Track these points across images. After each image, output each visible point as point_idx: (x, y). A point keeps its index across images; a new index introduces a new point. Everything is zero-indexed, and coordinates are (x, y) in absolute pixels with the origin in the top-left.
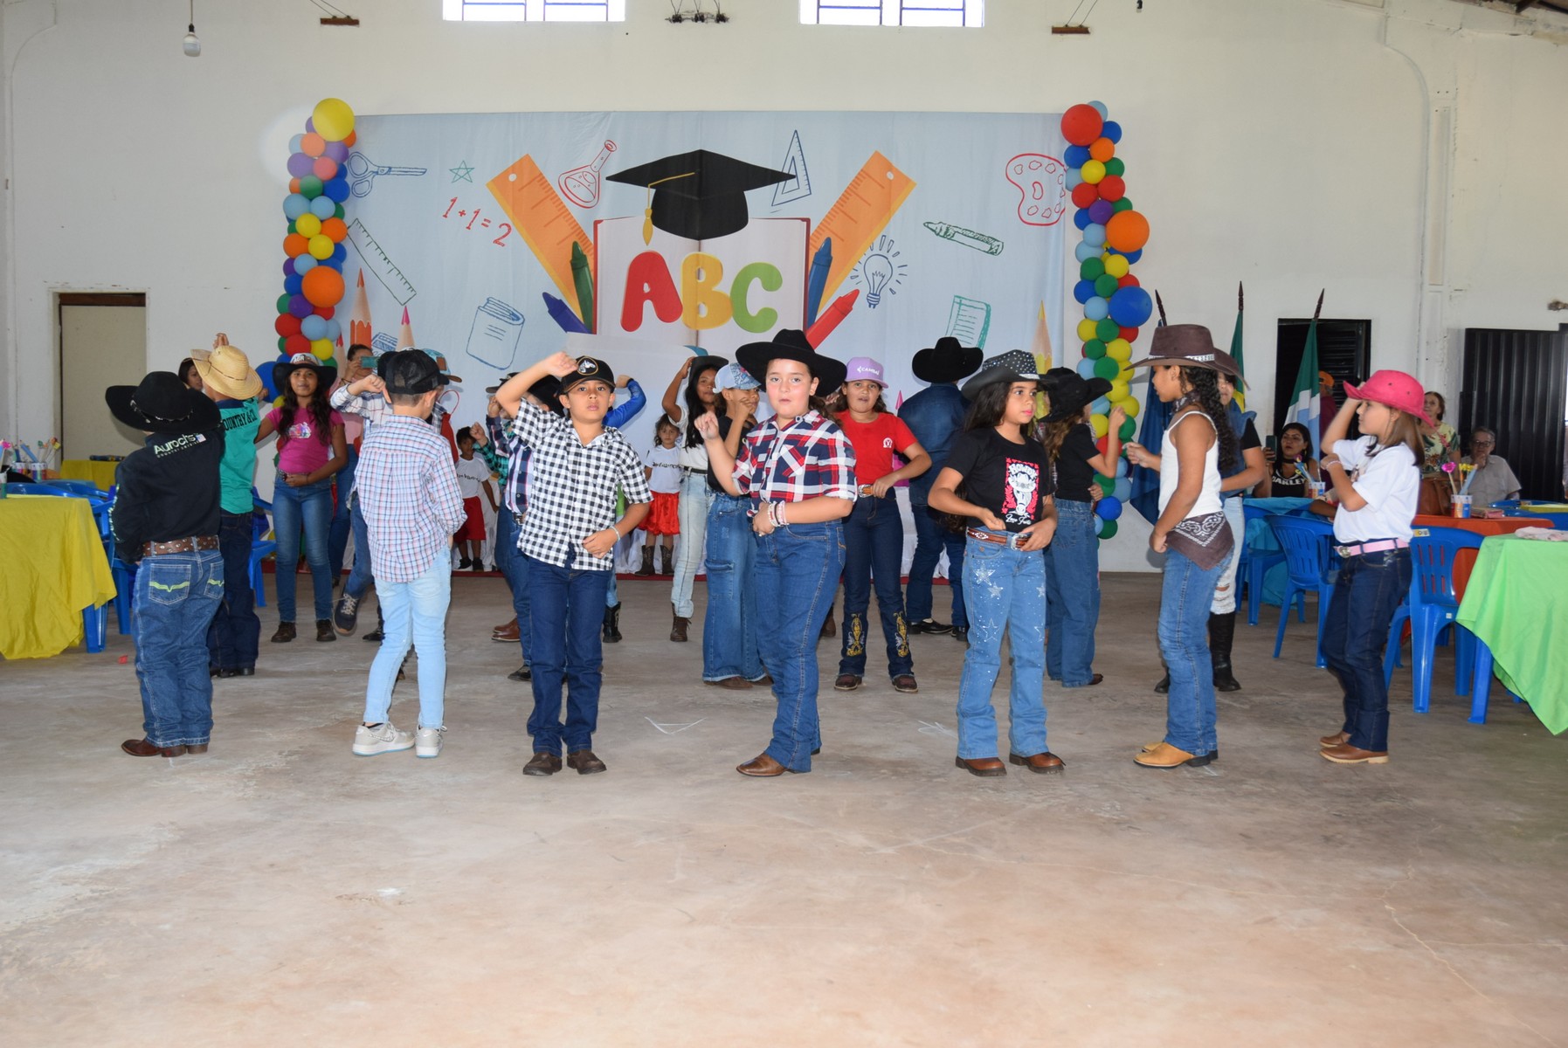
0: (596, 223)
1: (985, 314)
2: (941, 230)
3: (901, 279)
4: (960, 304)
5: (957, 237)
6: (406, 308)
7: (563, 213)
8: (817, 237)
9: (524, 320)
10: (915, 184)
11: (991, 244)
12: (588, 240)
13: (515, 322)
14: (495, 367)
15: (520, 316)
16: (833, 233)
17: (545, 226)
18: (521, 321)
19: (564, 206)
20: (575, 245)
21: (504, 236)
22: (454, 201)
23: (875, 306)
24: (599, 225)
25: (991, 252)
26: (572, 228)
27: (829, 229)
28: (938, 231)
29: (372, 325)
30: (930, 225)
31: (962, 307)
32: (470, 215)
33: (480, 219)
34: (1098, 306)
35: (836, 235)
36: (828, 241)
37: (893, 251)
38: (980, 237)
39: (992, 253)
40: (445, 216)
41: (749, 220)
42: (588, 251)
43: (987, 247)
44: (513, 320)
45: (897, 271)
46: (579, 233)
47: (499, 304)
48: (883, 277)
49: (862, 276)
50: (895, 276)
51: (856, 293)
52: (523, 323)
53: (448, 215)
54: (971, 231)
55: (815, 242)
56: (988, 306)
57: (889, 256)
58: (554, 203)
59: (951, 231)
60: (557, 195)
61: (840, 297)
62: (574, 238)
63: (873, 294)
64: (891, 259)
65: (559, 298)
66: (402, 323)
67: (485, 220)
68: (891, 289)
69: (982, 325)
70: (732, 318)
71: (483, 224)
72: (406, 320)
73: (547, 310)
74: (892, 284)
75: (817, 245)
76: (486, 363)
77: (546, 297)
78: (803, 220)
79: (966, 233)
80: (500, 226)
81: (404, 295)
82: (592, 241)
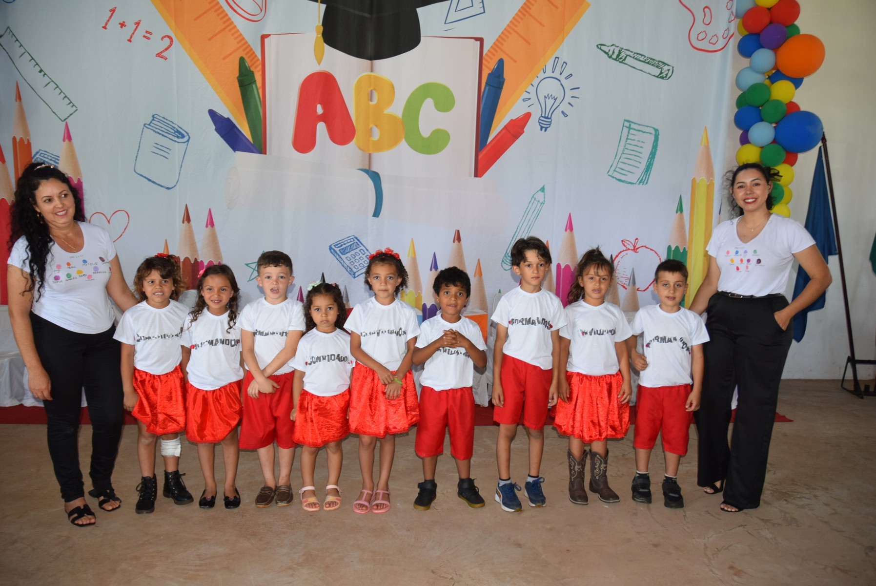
0: (264, 37)
1: (652, 138)
2: (613, 52)
3: (572, 101)
4: (629, 128)
5: (629, 60)
6: (67, 125)
7: (228, 26)
8: (490, 57)
9: (189, 138)
10: (589, 5)
11: (661, 68)
12: (256, 56)
13: (180, 140)
14: (162, 186)
15: (185, 134)
16: (506, 54)
17: (210, 39)
18: (186, 138)
19: (229, 19)
20: (242, 61)
21: (166, 49)
22: (113, 11)
23: (545, 131)
24: (266, 40)
25: (661, 76)
26: (238, 43)
27: (501, 50)
28: (610, 53)
29: (32, 141)
30: (603, 48)
31: (632, 131)
32: (130, 27)
33: (141, 31)
34: (762, 132)
35: (509, 56)
36: (501, 62)
37: (565, 74)
38: (650, 62)
39: (662, 78)
40: (105, 27)
41: (422, 38)
42: (256, 68)
43: (657, 72)
44: (178, 137)
45: (569, 93)
46: (246, 48)
47: (164, 121)
48: (555, 100)
49: (534, 100)
50: (568, 99)
51: (528, 116)
52: (188, 141)
53: (107, 27)
54: (642, 55)
55: (489, 62)
56: (656, 130)
57: (562, 78)
58: (218, 15)
59: (623, 55)
60: (221, 7)
61: (512, 120)
62: (240, 53)
63: (545, 117)
64: (563, 81)
65: (226, 116)
66: (64, 140)
67: (147, 32)
68: (563, 112)
69: (651, 149)
70: (404, 140)
71: (145, 37)
72: (68, 137)
73: (214, 127)
74: (564, 107)
75: (490, 66)
76: (154, 182)
77: (212, 114)
78: (476, 39)
79: (638, 56)
80: (162, 39)
81: (64, 110)
82: (260, 58)
